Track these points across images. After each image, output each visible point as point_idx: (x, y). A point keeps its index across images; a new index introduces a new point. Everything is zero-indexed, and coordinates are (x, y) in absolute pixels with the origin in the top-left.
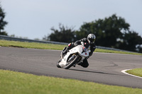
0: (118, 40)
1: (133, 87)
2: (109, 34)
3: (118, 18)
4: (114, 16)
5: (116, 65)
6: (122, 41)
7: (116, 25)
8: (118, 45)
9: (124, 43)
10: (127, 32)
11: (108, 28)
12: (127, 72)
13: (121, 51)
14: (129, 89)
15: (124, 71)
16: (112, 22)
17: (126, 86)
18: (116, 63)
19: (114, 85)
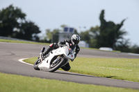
0: (15, 29)
1: (31, 76)
2: (6, 24)
3: (15, 9)
4: (11, 7)
5: (13, 54)
6: (19, 30)
7: (12, 15)
8: (14, 35)
9: (21, 32)
10: (24, 22)
11: (5, 18)
12: (24, 61)
13: (18, 40)
14: (27, 78)
15: (21, 60)
16: (9, 12)
17: (23, 75)
18: (13, 52)
19: (12, 74)
